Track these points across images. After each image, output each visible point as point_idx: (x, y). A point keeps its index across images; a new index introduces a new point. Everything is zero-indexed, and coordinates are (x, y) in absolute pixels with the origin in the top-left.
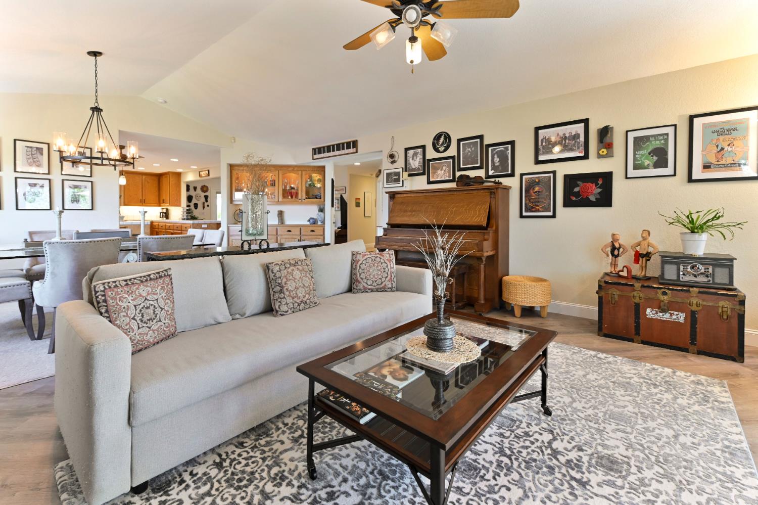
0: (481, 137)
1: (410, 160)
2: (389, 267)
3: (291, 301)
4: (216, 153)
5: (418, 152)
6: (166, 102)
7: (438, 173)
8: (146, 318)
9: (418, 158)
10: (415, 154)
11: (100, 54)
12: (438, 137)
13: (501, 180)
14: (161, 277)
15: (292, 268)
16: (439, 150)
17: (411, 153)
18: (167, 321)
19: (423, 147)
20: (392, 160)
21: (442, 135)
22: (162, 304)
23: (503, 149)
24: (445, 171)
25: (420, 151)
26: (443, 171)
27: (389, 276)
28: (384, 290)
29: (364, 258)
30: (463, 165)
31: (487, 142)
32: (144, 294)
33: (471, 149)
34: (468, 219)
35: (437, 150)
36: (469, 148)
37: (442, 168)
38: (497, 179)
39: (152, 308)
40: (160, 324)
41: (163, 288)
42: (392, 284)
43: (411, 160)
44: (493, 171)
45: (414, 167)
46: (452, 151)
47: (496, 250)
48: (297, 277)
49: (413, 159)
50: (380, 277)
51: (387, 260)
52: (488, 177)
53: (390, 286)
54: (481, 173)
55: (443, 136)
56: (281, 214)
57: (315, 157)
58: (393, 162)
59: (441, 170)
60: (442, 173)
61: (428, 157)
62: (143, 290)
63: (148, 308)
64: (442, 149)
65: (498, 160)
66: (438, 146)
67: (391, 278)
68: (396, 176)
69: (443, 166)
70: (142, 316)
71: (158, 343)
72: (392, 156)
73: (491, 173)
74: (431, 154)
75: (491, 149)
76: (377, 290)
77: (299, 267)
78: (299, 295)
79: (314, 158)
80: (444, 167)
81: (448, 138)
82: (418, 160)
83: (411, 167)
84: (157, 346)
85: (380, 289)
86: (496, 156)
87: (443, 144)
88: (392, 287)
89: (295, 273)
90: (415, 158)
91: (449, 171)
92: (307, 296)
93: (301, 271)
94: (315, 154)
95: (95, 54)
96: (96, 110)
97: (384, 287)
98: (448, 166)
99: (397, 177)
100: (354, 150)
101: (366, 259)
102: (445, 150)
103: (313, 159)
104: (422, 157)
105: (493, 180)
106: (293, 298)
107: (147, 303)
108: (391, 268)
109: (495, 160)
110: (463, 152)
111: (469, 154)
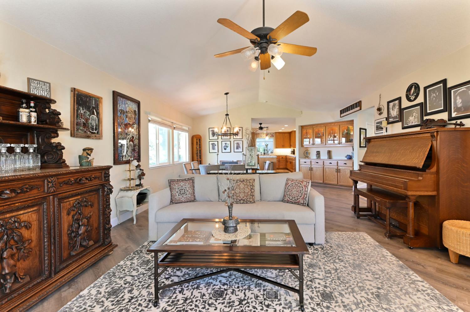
0: (444, 82)
1: (391, 110)
2: (304, 190)
3: (236, 198)
4: (294, 120)
5: (396, 104)
6: (267, 102)
7: (410, 119)
8: (181, 193)
9: (396, 109)
10: (394, 105)
11: (228, 93)
12: (409, 90)
13: (464, 121)
14: (189, 180)
15: (240, 183)
17: (391, 104)
18: (189, 195)
19: (399, 99)
20: (379, 112)
21: (413, 86)
22: (188, 189)
23: (465, 89)
24: (415, 117)
26: (413, 117)
27: (303, 196)
28: (298, 203)
29: (292, 183)
30: (429, 110)
31: (449, 85)
32: (182, 185)
33: (436, 95)
34: (409, 160)
35: (409, 100)
36: (434, 94)
38: (459, 121)
39: (184, 190)
40: (187, 196)
41: (189, 184)
42: (304, 201)
44: (456, 113)
46: (420, 99)
47: (437, 191)
48: (242, 187)
49: (393, 109)
50: (297, 195)
51: (304, 186)
52: (451, 119)
53: (302, 202)
54: (444, 116)
55: (414, 87)
56: (329, 152)
58: (380, 114)
59: (412, 116)
60: (413, 118)
61: (403, 106)
62: (182, 184)
63: (182, 190)
65: (460, 101)
66: (410, 96)
67: (304, 197)
69: (414, 112)
70: (180, 192)
71: (186, 202)
72: (379, 109)
73: (454, 115)
74: (405, 103)
75: (454, 91)
76: (295, 203)
77: (244, 183)
78: (241, 196)
80: (414, 114)
81: (417, 87)
83: (392, 116)
84: (185, 203)
85: (296, 203)
86: (458, 98)
87: (413, 93)
88: (304, 203)
89: (241, 185)
91: (418, 116)
92: (245, 197)
93: (245, 185)
94: (342, 113)
95: (227, 94)
96: (227, 115)
97: (298, 202)
98: (417, 112)
100: (359, 108)
101: (292, 184)
102: (415, 99)
103: (341, 117)
104: (398, 107)
105: (454, 122)
106: (237, 197)
107: (182, 188)
108: (305, 191)
109: (457, 101)
110: (429, 98)
111: (434, 99)
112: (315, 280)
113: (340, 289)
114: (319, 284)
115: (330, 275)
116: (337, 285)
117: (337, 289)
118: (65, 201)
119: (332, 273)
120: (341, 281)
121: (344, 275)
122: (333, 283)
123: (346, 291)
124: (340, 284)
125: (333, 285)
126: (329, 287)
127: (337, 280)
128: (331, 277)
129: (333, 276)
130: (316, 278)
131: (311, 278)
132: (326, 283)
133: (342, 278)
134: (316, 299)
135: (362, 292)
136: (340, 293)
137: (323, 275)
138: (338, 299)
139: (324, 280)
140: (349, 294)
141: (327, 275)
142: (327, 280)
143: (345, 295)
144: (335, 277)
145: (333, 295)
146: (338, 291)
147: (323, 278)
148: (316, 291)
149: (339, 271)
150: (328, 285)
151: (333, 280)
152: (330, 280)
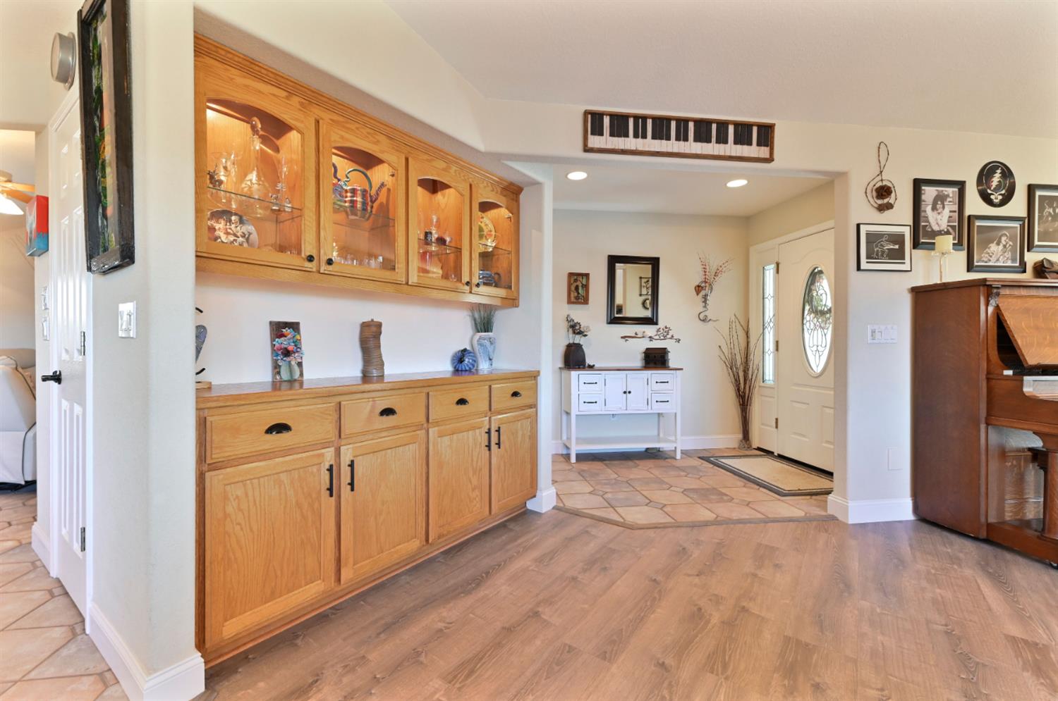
5: (948, 196)
7: (991, 249)
9: (946, 209)
10: (940, 199)
16: (991, 200)
17: (929, 192)
19: (961, 185)
20: (882, 201)
21: (997, 167)
24: (1005, 246)
25: (951, 191)
26: (1001, 247)
30: (1039, 240)
33: (1054, 211)
35: (986, 198)
36: (1050, 207)
37: (1000, 238)
43: (929, 209)
45: (936, 228)
46: (1017, 206)
49: (934, 208)
55: (999, 171)
56: (370, 337)
57: (595, 141)
58: (882, 208)
59: (998, 244)
60: (999, 251)
64: (996, 198)
66: (989, 191)
68: (895, 243)
69: (1002, 235)
72: (883, 192)
79: (590, 145)
80: (1004, 239)
81: (1008, 176)
82: (946, 213)
83: (931, 227)
87: (998, 188)
90: (939, 206)
91: (1014, 247)
94: (598, 131)
98: (1012, 238)
99: (897, 247)
100: (763, 152)
102: (1004, 202)
103: (587, 149)
104: (956, 208)
110: (1039, 213)
111: (1050, 219)
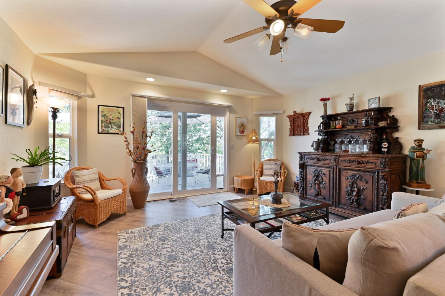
112: (223, 257)
113: (203, 256)
114: (219, 255)
115: (213, 265)
116: (205, 257)
117: (205, 255)
118: (345, 171)
119: (211, 269)
120: (202, 262)
121: (200, 270)
122: (209, 259)
123: (198, 255)
124: (203, 260)
125: (208, 257)
126: (211, 254)
127: (206, 262)
128: (211, 263)
129: (209, 265)
130: (223, 258)
131: (227, 257)
132: (214, 256)
133: (202, 266)
134: (217, 245)
135: (187, 258)
136: (203, 253)
137: (219, 263)
138: (204, 249)
139: (216, 259)
140: (196, 254)
141: (215, 265)
142: (214, 260)
143: (199, 252)
144: (208, 265)
145: (207, 250)
146: (204, 254)
147: (217, 261)
148: (219, 249)
149: (205, 273)
150: (212, 256)
151: (209, 262)
152: (211, 261)
